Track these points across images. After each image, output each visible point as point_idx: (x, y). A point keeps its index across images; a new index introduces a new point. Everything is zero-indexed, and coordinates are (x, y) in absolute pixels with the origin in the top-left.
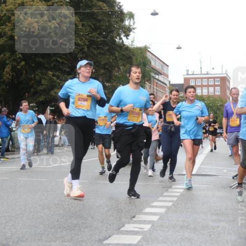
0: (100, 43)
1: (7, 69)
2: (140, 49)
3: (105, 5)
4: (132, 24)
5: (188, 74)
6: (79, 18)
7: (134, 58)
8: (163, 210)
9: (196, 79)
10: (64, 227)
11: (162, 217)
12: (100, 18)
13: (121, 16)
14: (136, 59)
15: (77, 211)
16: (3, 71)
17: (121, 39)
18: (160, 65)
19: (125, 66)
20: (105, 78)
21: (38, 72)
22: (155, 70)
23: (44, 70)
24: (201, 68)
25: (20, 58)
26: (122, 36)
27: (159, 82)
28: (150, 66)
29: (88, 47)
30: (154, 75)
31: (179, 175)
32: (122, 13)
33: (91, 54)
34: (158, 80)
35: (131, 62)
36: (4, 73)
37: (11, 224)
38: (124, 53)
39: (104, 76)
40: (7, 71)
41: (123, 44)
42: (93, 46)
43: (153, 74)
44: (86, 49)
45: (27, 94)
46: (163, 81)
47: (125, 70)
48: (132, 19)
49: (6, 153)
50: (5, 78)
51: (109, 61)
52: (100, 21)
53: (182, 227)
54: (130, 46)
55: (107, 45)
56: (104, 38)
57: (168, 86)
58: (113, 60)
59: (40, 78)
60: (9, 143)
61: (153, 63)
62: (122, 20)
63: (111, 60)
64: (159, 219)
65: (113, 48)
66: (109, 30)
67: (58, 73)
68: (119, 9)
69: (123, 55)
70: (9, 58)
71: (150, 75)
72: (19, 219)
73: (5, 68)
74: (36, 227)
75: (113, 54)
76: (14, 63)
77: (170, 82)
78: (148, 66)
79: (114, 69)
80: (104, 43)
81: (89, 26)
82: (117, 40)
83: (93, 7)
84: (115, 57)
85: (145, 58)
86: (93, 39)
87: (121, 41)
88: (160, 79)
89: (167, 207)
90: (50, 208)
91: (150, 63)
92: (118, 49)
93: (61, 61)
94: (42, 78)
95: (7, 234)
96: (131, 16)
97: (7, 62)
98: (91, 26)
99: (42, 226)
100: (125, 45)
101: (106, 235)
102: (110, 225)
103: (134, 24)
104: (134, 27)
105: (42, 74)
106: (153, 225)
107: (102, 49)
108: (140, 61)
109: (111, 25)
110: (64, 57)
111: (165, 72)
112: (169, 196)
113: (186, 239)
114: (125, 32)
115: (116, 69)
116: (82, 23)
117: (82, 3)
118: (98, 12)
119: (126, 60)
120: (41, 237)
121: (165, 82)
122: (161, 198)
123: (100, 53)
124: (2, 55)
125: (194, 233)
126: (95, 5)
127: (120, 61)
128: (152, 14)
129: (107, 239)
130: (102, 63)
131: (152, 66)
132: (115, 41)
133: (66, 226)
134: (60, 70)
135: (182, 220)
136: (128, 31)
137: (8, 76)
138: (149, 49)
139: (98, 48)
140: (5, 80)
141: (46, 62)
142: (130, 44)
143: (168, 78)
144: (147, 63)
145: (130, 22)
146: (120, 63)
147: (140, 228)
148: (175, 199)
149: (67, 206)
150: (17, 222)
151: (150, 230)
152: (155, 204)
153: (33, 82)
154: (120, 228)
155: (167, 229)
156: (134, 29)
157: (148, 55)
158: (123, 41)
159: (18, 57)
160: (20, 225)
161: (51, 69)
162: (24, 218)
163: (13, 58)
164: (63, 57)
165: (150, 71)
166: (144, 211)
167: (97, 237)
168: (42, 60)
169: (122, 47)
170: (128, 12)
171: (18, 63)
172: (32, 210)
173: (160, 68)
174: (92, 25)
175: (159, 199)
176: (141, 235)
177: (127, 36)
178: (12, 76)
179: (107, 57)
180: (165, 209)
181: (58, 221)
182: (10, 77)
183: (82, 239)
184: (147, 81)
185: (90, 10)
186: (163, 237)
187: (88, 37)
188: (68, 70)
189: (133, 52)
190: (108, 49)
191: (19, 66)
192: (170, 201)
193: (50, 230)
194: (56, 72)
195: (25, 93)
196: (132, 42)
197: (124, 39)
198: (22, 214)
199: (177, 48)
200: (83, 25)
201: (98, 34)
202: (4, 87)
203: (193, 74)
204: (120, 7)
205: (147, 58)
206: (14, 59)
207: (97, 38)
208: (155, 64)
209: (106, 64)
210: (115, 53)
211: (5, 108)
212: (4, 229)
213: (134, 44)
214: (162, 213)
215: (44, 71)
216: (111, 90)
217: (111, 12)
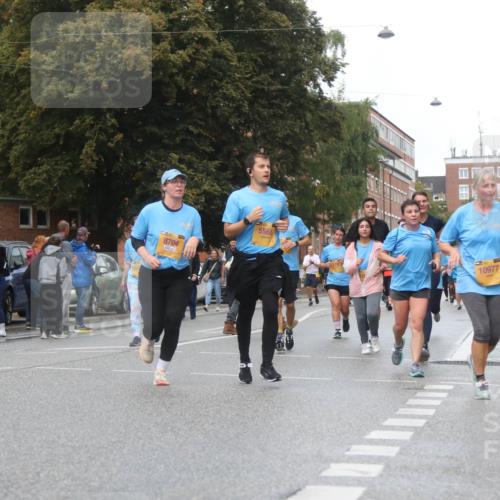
0: (274, 94)
1: (88, 148)
2: (356, 106)
3: (284, 17)
4: (339, 55)
5: (454, 157)
6: (233, 44)
7: (344, 125)
8: (407, 436)
9: (470, 166)
10: (207, 469)
11: (405, 448)
12: (275, 44)
13: (317, 39)
14: (349, 127)
15: (232, 436)
16: (80, 153)
17: (317, 86)
18: (398, 140)
19: (325, 141)
20: (284, 166)
21: (149, 153)
22: (387, 149)
23: (162, 150)
24: (481, 145)
25: (113, 126)
26: (320, 80)
27: (395, 174)
28: (376, 141)
29: (251, 104)
30: (385, 160)
31: (439, 362)
32: (319, 32)
33: (256, 116)
34: (393, 169)
35: (337, 132)
36: (82, 157)
37: (98, 463)
38: (323, 115)
39: (282, 161)
40: (87, 152)
41: (320, 97)
42: (260, 100)
43: (382, 158)
44: (246, 108)
45: (127, 199)
46: (403, 171)
47: (325, 149)
48: (339, 46)
49: (85, 319)
50: (83, 166)
51: (292, 131)
52: (274, 50)
53: (447, 470)
54: (336, 101)
55: (289, 97)
56: (282, 84)
57: (414, 181)
58: (301, 128)
59: (153, 167)
60: (92, 299)
61: (382, 135)
62: (320, 49)
63: (297, 130)
64: (400, 453)
65: (301, 106)
66: (293, 69)
67: (189, 156)
68: (312, 24)
69: (322, 118)
70: (92, 126)
71: (376, 160)
72: (115, 452)
73: (83, 147)
74: (149, 469)
75: (301, 117)
76: (101, 137)
77: (417, 172)
78: (372, 141)
79: (304, 148)
80: (283, 95)
81: (252, 60)
82: (309, 88)
83: (260, 22)
84: (306, 122)
85: (366, 125)
86: (260, 87)
87: (317, 91)
88: (397, 167)
89: (416, 428)
90: (176, 430)
91: (377, 135)
92: (312, 107)
93: (195, 131)
94: (159, 167)
95: (92, 484)
96: (338, 39)
97: (88, 134)
98: (256, 61)
99: (162, 466)
100: (326, 98)
101: (291, 485)
102: (300, 465)
103: (343, 56)
104: (344, 61)
105: (158, 158)
106: (387, 467)
107: (280, 107)
108: (356, 131)
109: (296, 59)
110: (202, 123)
111: (408, 153)
112: (417, 406)
113: (457, 493)
114: (325, 73)
115: (308, 147)
116: (239, 54)
117: (239, 14)
118: (271, 32)
119: (328, 130)
120: (160, 489)
121: (408, 174)
122: (402, 411)
123: (274, 115)
124: (77, 121)
125: (473, 483)
126: (264, 19)
127: (316, 132)
128: (380, 35)
129: (294, 493)
130: (279, 135)
131: (380, 140)
132: (306, 90)
133: (210, 466)
134: (194, 149)
135: (447, 456)
136: (331, 70)
137: (89, 162)
138: (374, 107)
139: (271, 106)
140: (83, 172)
141: (166, 134)
142: (336, 95)
143: (413, 165)
144: (370, 134)
145: (335, 52)
146: (316, 134)
147: (361, 472)
148: (431, 412)
149: (211, 427)
150: (112, 457)
151: (381, 475)
152: (390, 422)
153: (139, 174)
154: (320, 472)
155: (416, 475)
156: (343, 65)
157: (374, 119)
158: (321, 90)
159: (109, 124)
160: (118, 464)
161: (175, 148)
162: (125, 451)
163: (99, 126)
164: (200, 123)
165: (377, 152)
166: (368, 437)
167: (274, 489)
168: (157, 130)
169: (320, 101)
170: (332, 31)
171: (111, 136)
172: (140, 434)
173: (398, 146)
174: (259, 60)
175: (398, 413)
176: (363, 486)
177: (330, 79)
178: (99, 162)
179: (289, 122)
180: (411, 433)
181: (194, 457)
182: (94, 165)
183: (243, 494)
184: (372, 171)
185: (254, 28)
186: (409, 490)
187: (250, 83)
188: (210, 149)
189: (341, 113)
190: (291, 107)
191: (112, 142)
192: (421, 417)
193: (178, 475)
194: (185, 154)
195: (124, 196)
196: (340, 91)
197: (324, 86)
198: (120, 442)
199: (433, 104)
200: (240, 59)
201: (271, 76)
202: (82, 185)
203: (465, 157)
204: (316, 20)
205: (371, 124)
206: (100, 129)
207: (269, 84)
208: (385, 136)
209: (287, 137)
210: (305, 116)
211: (84, 229)
212: (85, 472)
213: (343, 96)
214: (405, 441)
215: (162, 152)
216: (296, 190)
217: (297, 31)
